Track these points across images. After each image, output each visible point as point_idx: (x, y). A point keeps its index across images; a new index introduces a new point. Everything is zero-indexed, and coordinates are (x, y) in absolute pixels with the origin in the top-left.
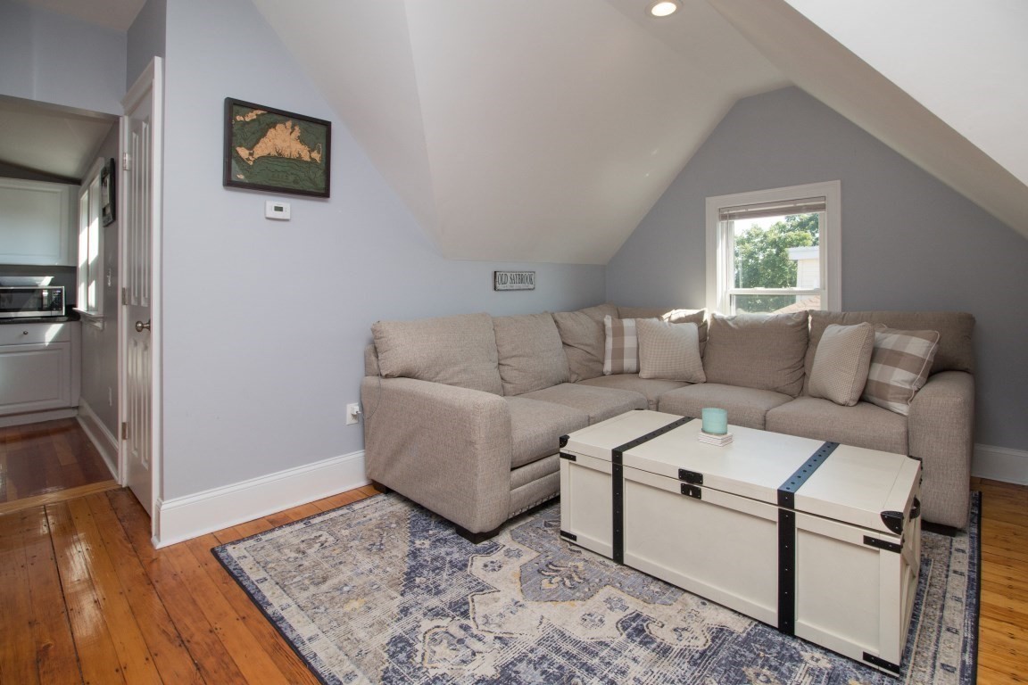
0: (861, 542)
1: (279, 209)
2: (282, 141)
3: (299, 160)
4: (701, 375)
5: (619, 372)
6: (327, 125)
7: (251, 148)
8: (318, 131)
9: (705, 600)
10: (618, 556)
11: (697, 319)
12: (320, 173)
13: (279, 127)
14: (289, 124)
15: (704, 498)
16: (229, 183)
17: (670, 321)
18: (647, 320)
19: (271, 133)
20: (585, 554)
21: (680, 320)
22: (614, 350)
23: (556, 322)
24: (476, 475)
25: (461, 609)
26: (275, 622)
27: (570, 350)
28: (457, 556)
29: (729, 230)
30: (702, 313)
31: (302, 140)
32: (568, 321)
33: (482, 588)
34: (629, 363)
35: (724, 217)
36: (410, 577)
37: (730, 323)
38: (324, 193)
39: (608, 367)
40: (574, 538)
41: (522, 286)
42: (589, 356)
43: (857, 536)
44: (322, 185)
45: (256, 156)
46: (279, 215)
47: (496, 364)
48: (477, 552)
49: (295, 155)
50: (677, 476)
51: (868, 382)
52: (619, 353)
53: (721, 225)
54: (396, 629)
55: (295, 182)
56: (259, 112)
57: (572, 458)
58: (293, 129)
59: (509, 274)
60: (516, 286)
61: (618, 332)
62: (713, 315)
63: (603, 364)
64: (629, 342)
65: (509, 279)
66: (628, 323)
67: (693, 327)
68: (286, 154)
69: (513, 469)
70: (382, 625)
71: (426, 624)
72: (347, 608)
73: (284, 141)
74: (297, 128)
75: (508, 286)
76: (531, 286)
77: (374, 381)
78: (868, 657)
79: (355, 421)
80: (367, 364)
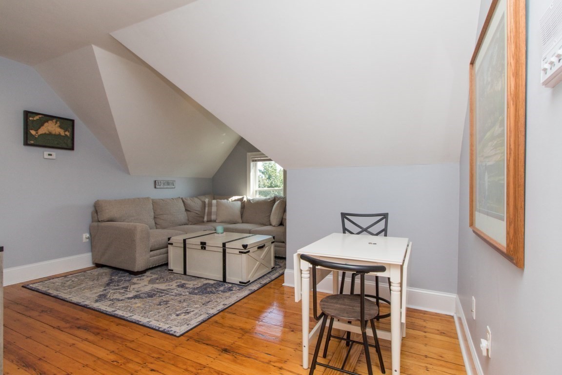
1: (51, 155)
2: (51, 128)
3: (60, 135)
4: (240, 220)
5: (210, 221)
6: (73, 121)
7: (37, 130)
8: (68, 124)
10: (185, 273)
11: (241, 200)
12: (70, 141)
13: (50, 122)
14: (54, 121)
15: (207, 249)
16: (26, 143)
17: (232, 201)
18: (223, 201)
19: (46, 124)
20: (175, 274)
21: (235, 200)
22: (208, 212)
23: (183, 201)
24: (136, 251)
25: (126, 288)
26: (56, 297)
27: (189, 213)
28: (128, 279)
29: (256, 165)
30: (243, 198)
31: (60, 127)
32: (189, 202)
33: (134, 284)
34: (213, 217)
35: (253, 161)
36: (108, 285)
37: (251, 201)
38: (72, 149)
39: (205, 219)
40: (172, 270)
41: (168, 187)
42: (197, 215)
43: (237, 252)
44: (70, 145)
45: (39, 134)
46: (50, 157)
47: (153, 217)
48: (136, 277)
49: (57, 133)
50: (200, 244)
51: (282, 218)
52: (210, 213)
53: (252, 164)
54: (102, 293)
55: (57, 144)
56: (40, 116)
57: (172, 244)
58: (56, 123)
59: (162, 182)
60: (165, 187)
61: (210, 205)
62: (247, 198)
63: (204, 218)
64: (214, 209)
65: (162, 184)
66: (214, 202)
67: (239, 203)
68: (53, 133)
69: (151, 251)
70: (96, 293)
71: (112, 291)
72: (84, 292)
73: (52, 128)
74: (58, 122)
75: (162, 186)
76: (174, 187)
77: (95, 224)
78: (240, 282)
79: (88, 240)
80: (93, 217)
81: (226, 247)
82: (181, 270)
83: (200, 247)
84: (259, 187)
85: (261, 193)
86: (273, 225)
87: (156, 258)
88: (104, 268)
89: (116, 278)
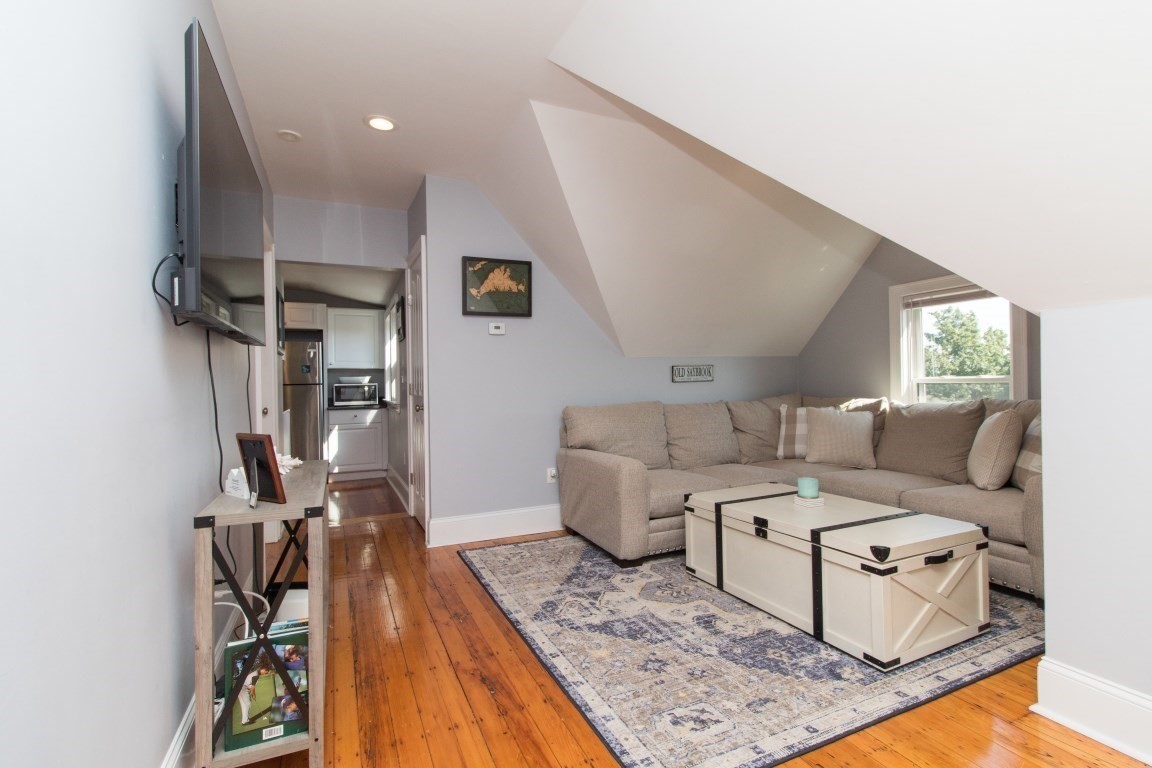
0: (859, 568)
1: (498, 328)
2: (499, 280)
3: (510, 292)
4: (871, 462)
5: (791, 457)
6: (529, 264)
7: (478, 288)
8: (522, 270)
9: (771, 616)
10: (720, 586)
11: (874, 408)
12: (525, 299)
13: (497, 271)
14: (503, 268)
15: (769, 537)
16: (466, 312)
17: (848, 411)
18: (823, 409)
19: (491, 275)
20: (700, 583)
21: (857, 409)
22: (786, 436)
23: (729, 410)
24: (620, 516)
25: (595, 595)
26: (485, 587)
27: (741, 435)
28: (606, 572)
29: (916, 318)
30: (879, 403)
31: (512, 278)
32: (741, 412)
33: (614, 589)
34: (799, 449)
35: (907, 306)
36: (569, 579)
37: (904, 412)
38: (528, 314)
39: (781, 452)
40: (693, 571)
41: (700, 378)
42: (760, 442)
43: (856, 564)
44: (526, 307)
45: (482, 293)
46: (497, 332)
47: (665, 443)
48: (621, 572)
49: (507, 289)
50: (752, 521)
52: (791, 440)
53: (904, 314)
54: (551, 598)
55: (508, 308)
56: (483, 263)
57: (692, 510)
58: (505, 271)
59: (686, 368)
60: (693, 378)
61: (792, 419)
62: (891, 404)
63: (777, 449)
64: (801, 429)
65: (686, 373)
66: (801, 412)
67: (868, 416)
68: (501, 289)
69: (651, 519)
70: (543, 595)
71: (570, 599)
72: (527, 586)
73: (500, 280)
74: (508, 270)
75: (686, 378)
76: (711, 378)
77: (563, 451)
78: (866, 656)
79: (554, 481)
80: (561, 439)
81: (822, 543)
82: (712, 577)
83: (752, 529)
84: (928, 374)
85: (933, 390)
86: (980, 485)
87: (660, 536)
88: (576, 539)
89: (587, 565)
